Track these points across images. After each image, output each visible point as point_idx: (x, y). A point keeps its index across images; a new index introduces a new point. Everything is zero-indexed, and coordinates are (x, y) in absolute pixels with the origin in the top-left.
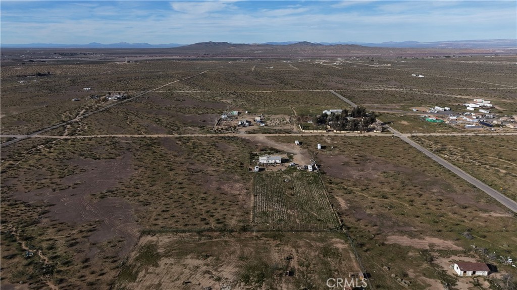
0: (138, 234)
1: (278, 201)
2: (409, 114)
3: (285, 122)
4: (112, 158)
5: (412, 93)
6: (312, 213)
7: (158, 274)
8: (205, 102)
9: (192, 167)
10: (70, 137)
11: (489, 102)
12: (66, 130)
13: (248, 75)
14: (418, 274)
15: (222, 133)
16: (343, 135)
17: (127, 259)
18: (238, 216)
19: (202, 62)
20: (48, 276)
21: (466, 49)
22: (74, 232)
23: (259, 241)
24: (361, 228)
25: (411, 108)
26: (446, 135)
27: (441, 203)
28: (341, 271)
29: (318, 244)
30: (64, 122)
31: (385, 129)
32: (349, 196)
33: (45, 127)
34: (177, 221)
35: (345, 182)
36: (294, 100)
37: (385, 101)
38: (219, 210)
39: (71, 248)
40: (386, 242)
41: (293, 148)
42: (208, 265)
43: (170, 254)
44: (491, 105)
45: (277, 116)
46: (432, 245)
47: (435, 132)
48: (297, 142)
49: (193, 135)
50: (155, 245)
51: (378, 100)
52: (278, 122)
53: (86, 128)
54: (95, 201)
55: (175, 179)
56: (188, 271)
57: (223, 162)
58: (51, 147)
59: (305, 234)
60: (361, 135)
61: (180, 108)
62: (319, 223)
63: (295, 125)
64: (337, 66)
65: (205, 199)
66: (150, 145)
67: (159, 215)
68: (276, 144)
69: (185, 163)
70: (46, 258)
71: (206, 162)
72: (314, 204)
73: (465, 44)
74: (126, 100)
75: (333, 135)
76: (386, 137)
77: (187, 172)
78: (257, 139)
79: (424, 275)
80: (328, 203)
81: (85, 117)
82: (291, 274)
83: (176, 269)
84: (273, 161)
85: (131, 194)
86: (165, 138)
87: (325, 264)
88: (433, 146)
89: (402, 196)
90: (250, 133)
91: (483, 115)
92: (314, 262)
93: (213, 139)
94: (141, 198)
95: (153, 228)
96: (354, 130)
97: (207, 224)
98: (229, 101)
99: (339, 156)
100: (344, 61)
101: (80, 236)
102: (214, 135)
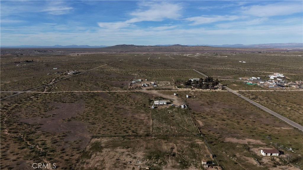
0: (90, 138)
1: (165, 122)
2: (237, 81)
3: (168, 84)
4: (73, 102)
5: (239, 71)
6: (184, 128)
7: (102, 156)
8: (122, 75)
9: (117, 106)
10: (48, 92)
11: (283, 75)
12: (46, 89)
13: (146, 61)
14: (241, 155)
15: (133, 90)
16: (200, 91)
17: (85, 149)
18: (144, 129)
19: (120, 55)
20: (43, 157)
21: (270, 49)
22: (55, 137)
23: (156, 141)
24: (211, 135)
25: (238, 78)
26: (258, 91)
27: (254, 123)
28: (201, 154)
29: (188, 142)
30: (44, 85)
31: (224, 88)
32: (204, 120)
34: (111, 132)
35: (202, 113)
36: (172, 74)
37: (224, 74)
38: (133, 127)
39: (55, 144)
40: (224, 141)
41: (173, 97)
42: (129, 151)
43: (108, 146)
44: (284, 77)
45: (164, 82)
46: (249, 142)
47: (252, 90)
48: (175, 94)
49: (117, 91)
50: (100, 143)
51: (220, 74)
52: (164, 84)
53: (56, 88)
54: (65, 123)
55: (108, 112)
56: (118, 154)
57: (134, 104)
58: (38, 97)
59: (180, 137)
60: (210, 91)
61: (109, 78)
62: (188, 132)
63: (173, 86)
64: (196, 57)
65: (125, 122)
66: (93, 96)
67: (101, 129)
68: (163, 95)
69: (113, 104)
70: (41, 149)
71: (125, 104)
72: (185, 123)
73: (270, 46)
74: (78, 74)
75: (195, 91)
76: (224, 92)
77: (115, 109)
78: (152, 93)
79: (245, 156)
80: (193, 123)
81: (56, 83)
82: (174, 155)
83: (112, 153)
84: (162, 103)
85: (84, 119)
86: (101, 93)
87: (192, 151)
88: (250, 96)
89: (233, 120)
90: (148, 90)
91: (279, 81)
92: (186, 150)
93: (128, 93)
94: (90, 121)
95: (98, 135)
96: (207, 89)
97: (127, 133)
98: (136, 75)
99: (198, 101)
100: (200, 55)
101: (59, 138)
102: (129, 91)
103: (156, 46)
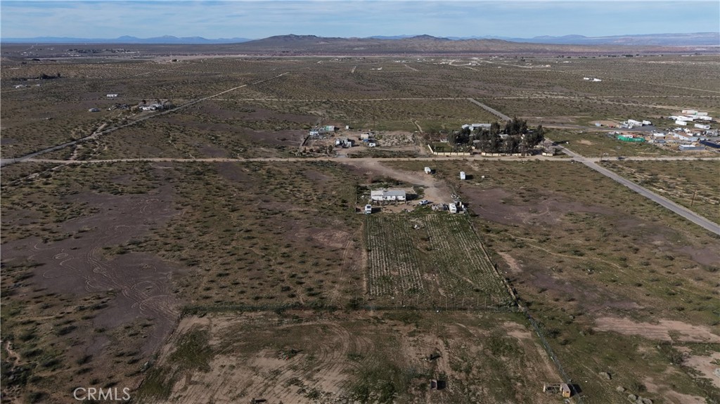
0: (177, 313)
1: (406, 260)
2: (590, 130)
3: (406, 141)
4: (141, 193)
5: (589, 102)
6: (464, 278)
7: (208, 386)
8: (284, 113)
9: (267, 206)
10: (79, 162)
11: (706, 114)
12: (75, 152)
13: (346, 78)
14: (662, 386)
15: (311, 157)
16: (496, 159)
17: (157, 357)
18: (342, 283)
19: (280, 61)
20: (16, 388)
21: (653, 47)
22: (69, 309)
23: (380, 327)
24: (549, 304)
25: (592, 122)
26: (653, 159)
27: (672, 262)
28: (528, 381)
29: (480, 331)
30: (73, 140)
31: (559, 151)
32: (521, 252)
33: (43, 147)
34: (242, 292)
35: (510, 229)
36: (416, 111)
37: (551, 113)
38: (311, 274)
39: (62, 338)
40: (595, 329)
41: (422, 178)
42: (295, 368)
43: (230, 348)
44: (711, 119)
45: (394, 133)
46: (674, 334)
47: (635, 155)
48: (427, 170)
49: (267, 160)
50: (205, 332)
51: (539, 111)
52: (396, 141)
53: (106, 148)
54: (109, 258)
55: (240, 224)
56: (260, 379)
57: (315, 198)
58: (49, 176)
59: (456, 314)
60: (524, 160)
61: (248, 122)
62: (478, 295)
63: (421, 145)
64: (473, 67)
65: (288, 256)
66: (201, 173)
67: (212, 281)
68: (396, 173)
69: (255, 199)
70: (18, 356)
71: (288, 198)
72: (466, 264)
73: (650, 40)
74: (169, 111)
75: (482, 159)
76: (562, 162)
77: (259, 214)
78: (365, 165)
79: (674, 387)
80: (488, 263)
81: (106, 134)
82: (442, 385)
83: (241, 375)
84: (394, 198)
85: (168, 247)
86: (224, 163)
87: (498, 366)
88: (637, 175)
89: (606, 252)
90: (353, 156)
91: (702, 132)
92: (478, 363)
93: (299, 164)
94: (184, 254)
95: (203, 303)
96: (513, 153)
97: (293, 296)
98: (320, 113)
99: (495, 190)
100: (482, 61)
101: (79, 316)
102: (300, 159)
103: (372, 39)
